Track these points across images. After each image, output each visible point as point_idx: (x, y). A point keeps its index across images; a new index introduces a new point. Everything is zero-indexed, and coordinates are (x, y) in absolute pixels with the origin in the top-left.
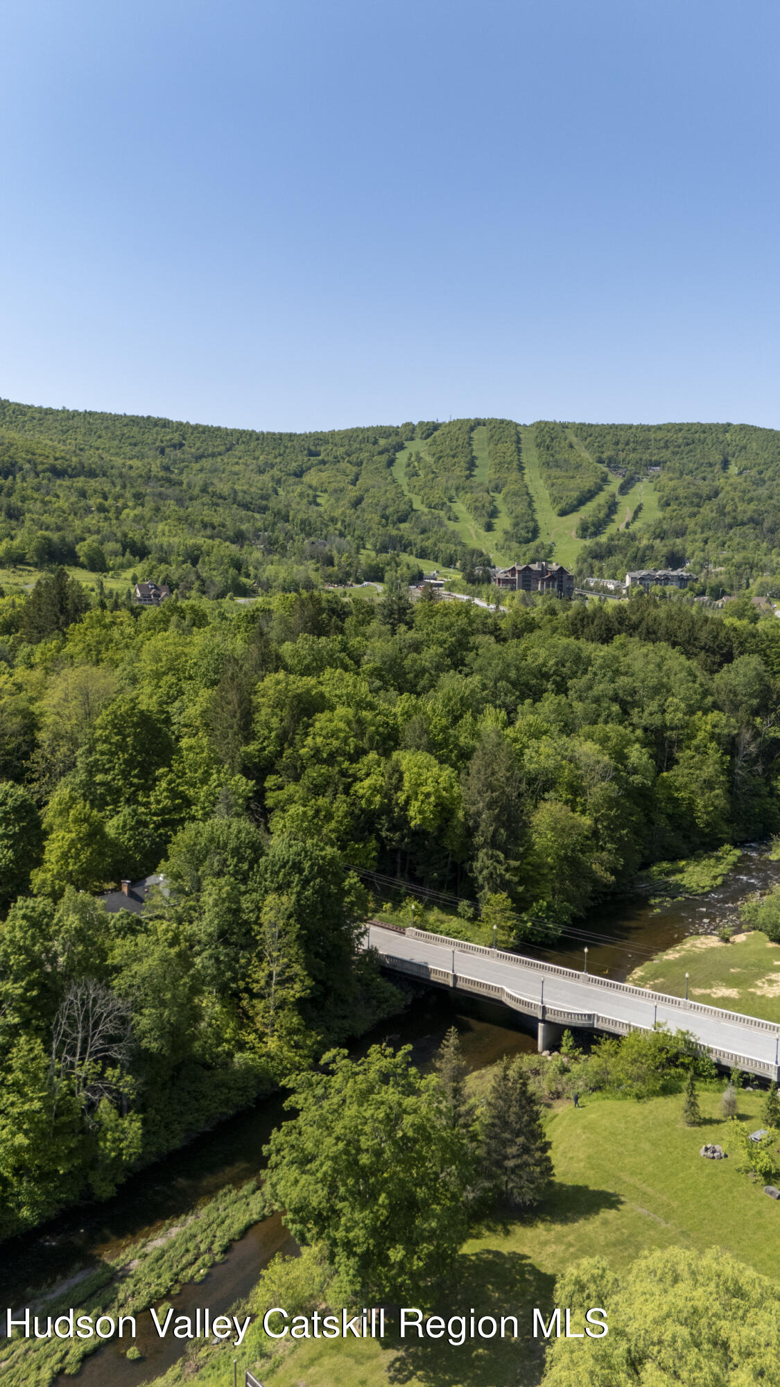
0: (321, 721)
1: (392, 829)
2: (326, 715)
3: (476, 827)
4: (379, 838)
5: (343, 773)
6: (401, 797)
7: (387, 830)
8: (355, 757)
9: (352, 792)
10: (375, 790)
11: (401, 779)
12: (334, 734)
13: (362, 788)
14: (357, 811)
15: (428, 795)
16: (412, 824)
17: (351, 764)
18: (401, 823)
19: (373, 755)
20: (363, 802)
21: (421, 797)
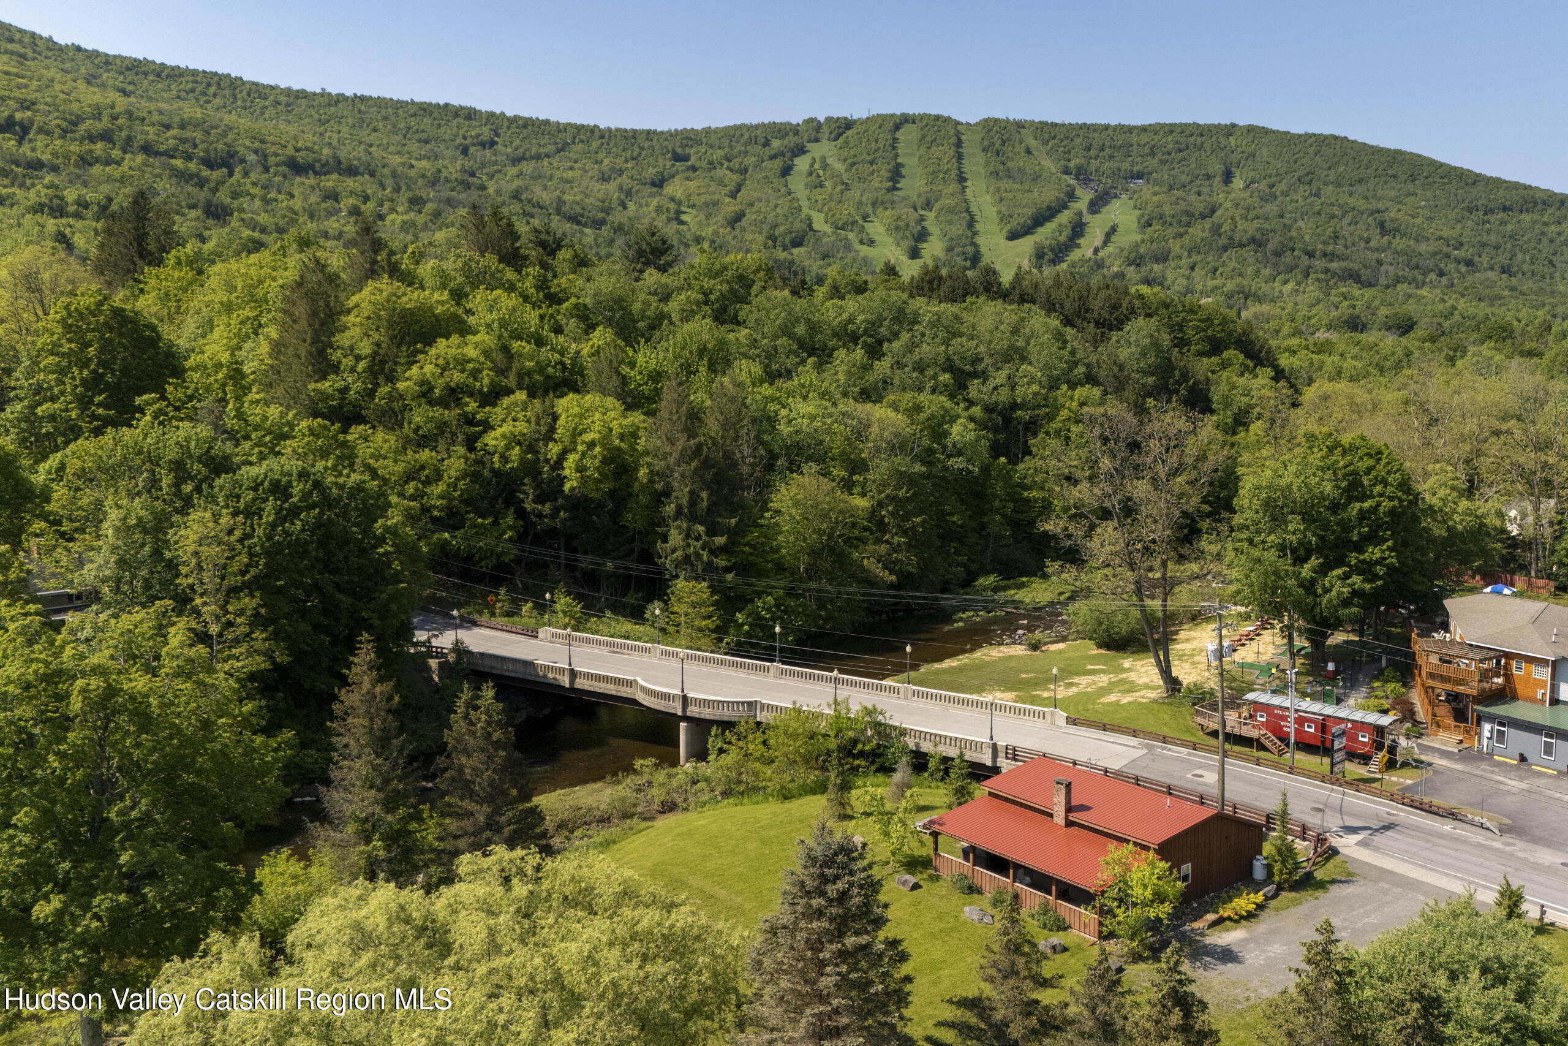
0: (444, 347)
1: (540, 499)
2: (455, 339)
3: (667, 493)
4: (521, 513)
5: (470, 420)
6: (554, 449)
7: (534, 501)
8: (492, 396)
9: (478, 445)
10: (514, 440)
11: (552, 429)
12: (461, 363)
13: (491, 440)
14: (486, 473)
15: (591, 445)
16: (567, 486)
17: (482, 406)
18: (551, 490)
19: (521, 396)
20: (496, 458)
21: (580, 448)
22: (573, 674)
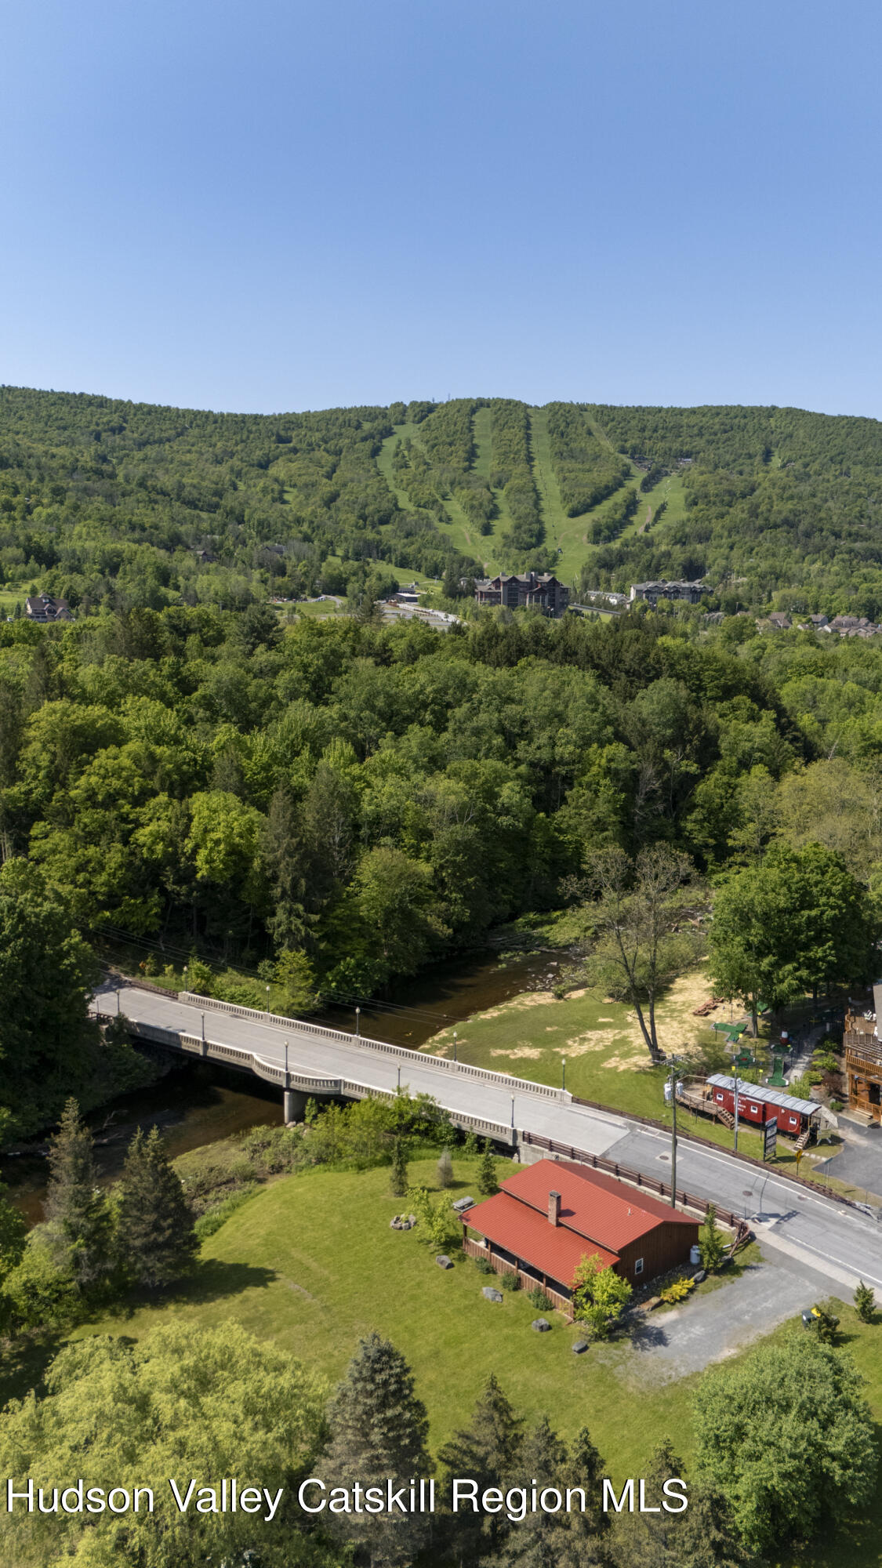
0: (104, 758)
1: (178, 882)
2: (113, 750)
3: (275, 878)
4: (163, 892)
5: (124, 819)
6: (189, 845)
7: (174, 883)
8: (139, 801)
9: (131, 839)
10: (158, 837)
11: (188, 827)
12: (117, 772)
13: (142, 835)
14: (137, 862)
15: (217, 842)
16: (199, 876)
17: (134, 807)
18: (187, 875)
19: (163, 797)
20: (145, 850)
21: (209, 845)
22: (206, 1046)
